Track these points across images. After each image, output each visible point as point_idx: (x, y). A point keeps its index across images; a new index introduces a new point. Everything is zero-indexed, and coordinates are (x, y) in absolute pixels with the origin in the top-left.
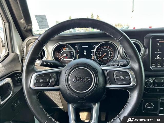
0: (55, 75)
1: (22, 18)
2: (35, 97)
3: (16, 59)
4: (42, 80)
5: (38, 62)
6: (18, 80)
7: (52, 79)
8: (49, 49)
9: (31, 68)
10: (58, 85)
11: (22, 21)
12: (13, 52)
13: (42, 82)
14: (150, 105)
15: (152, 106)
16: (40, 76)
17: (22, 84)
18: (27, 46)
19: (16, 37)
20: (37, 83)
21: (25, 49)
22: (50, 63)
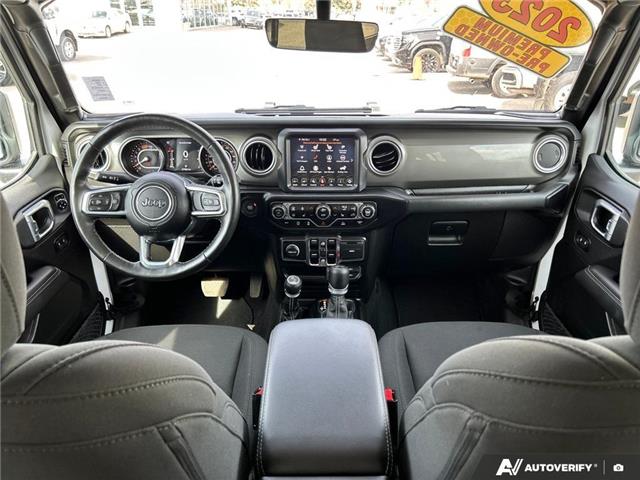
0: (118, 195)
1: (57, 93)
2: (90, 225)
3: (51, 166)
4: (98, 202)
5: (94, 172)
6: (60, 203)
7: (114, 201)
8: (114, 149)
9: (82, 185)
10: (123, 209)
11: (58, 97)
12: (45, 154)
13: (99, 205)
14: (293, 249)
15: (295, 250)
16: (96, 195)
17: (69, 210)
18: (72, 140)
19: (50, 125)
20: (92, 206)
21: (67, 146)
22: (113, 176)
